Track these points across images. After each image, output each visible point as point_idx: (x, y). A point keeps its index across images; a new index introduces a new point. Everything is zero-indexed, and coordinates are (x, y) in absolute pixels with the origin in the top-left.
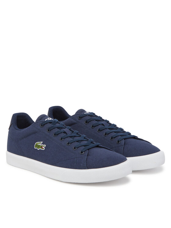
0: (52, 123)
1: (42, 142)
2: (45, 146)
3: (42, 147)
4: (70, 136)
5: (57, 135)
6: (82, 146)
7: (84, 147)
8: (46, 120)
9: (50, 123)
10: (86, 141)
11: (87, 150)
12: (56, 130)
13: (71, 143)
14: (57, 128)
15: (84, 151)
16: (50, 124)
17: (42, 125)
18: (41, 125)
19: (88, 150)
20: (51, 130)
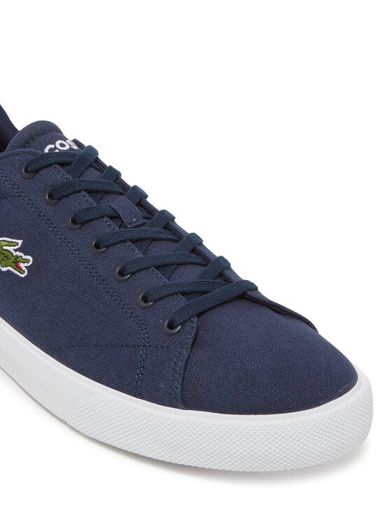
0: (69, 164)
1: (20, 242)
2: (28, 261)
3: (16, 263)
4: (135, 235)
5: (83, 224)
6: (177, 294)
7: (181, 301)
8: (46, 151)
9: (63, 165)
10: (199, 264)
11: (195, 319)
12: (84, 201)
13: (133, 274)
14: (86, 190)
15: (182, 324)
16: (63, 171)
17: (29, 169)
18: (26, 171)
19: (199, 315)
20: (60, 199)
